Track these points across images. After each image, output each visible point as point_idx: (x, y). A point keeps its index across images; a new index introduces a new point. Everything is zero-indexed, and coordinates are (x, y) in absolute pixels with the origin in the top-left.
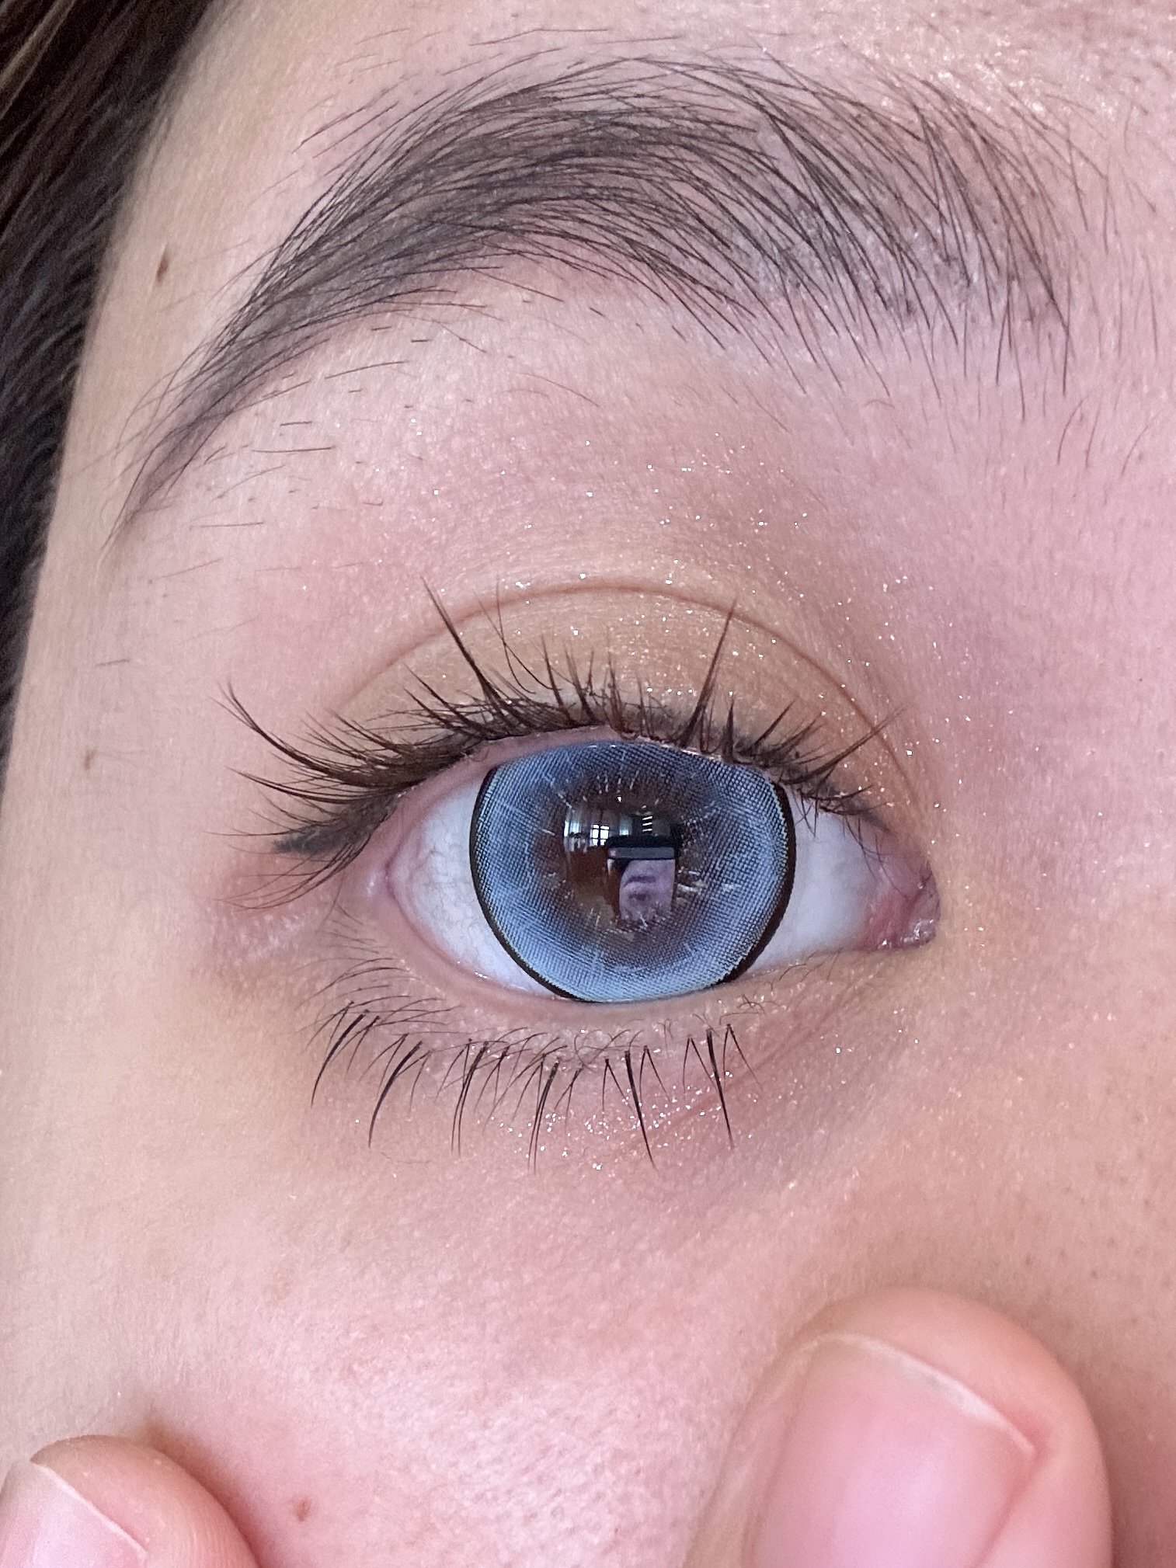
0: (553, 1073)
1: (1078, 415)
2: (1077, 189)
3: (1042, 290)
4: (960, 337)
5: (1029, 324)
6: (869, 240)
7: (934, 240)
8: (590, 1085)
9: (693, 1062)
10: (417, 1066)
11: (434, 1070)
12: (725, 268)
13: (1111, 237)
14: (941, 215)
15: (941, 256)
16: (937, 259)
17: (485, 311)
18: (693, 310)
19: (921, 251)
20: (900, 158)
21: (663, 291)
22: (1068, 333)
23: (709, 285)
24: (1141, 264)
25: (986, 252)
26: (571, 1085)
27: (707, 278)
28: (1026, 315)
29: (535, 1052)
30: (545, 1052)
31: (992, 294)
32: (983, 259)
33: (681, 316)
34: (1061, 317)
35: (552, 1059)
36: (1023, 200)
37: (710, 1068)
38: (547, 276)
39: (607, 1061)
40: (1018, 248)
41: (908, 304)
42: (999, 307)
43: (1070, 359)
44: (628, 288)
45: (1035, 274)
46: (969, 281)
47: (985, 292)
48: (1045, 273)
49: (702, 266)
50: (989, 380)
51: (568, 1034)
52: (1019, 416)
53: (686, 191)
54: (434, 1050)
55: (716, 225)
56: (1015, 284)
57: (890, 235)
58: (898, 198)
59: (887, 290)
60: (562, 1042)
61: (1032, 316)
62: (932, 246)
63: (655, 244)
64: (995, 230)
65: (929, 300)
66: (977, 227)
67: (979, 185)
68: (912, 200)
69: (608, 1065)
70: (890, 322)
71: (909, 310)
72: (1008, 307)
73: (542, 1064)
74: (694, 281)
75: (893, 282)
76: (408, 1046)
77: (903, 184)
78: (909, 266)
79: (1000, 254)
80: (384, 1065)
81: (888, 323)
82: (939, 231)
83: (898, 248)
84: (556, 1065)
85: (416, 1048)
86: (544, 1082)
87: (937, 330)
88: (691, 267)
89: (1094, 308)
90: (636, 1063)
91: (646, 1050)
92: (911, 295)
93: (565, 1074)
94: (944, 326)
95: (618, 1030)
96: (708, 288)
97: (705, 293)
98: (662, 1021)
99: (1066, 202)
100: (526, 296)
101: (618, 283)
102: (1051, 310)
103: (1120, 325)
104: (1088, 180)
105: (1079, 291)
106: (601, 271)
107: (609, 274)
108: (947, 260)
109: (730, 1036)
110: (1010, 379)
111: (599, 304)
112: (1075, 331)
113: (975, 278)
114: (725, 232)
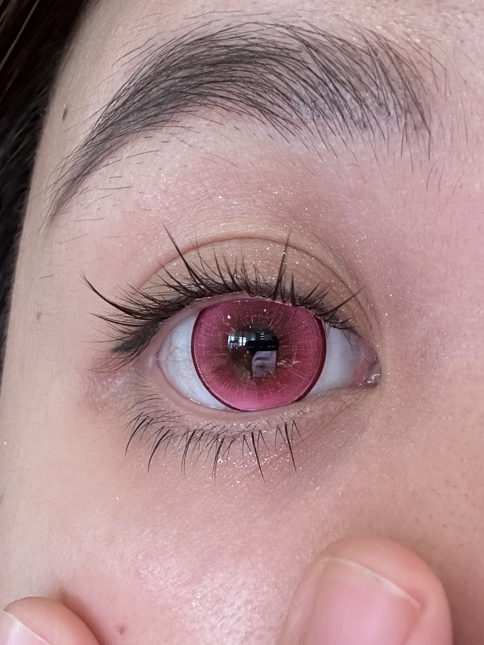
0: (222, 442)
1: (434, 169)
2: (434, 74)
3: (419, 117)
4: (386, 137)
5: (414, 131)
6: (348, 97)
7: (375, 97)
8: (237, 447)
9: (279, 436)
10: (167, 440)
11: (174, 442)
12: (289, 110)
13: (448, 95)
14: (377, 85)
15: (377, 103)
16: (376, 104)
17: (190, 129)
18: (277, 127)
19: (369, 101)
20: (360, 62)
21: (264, 119)
22: (430, 135)
23: (282, 117)
24: (461, 105)
25: (396, 101)
26: (229, 447)
27: (281, 114)
28: (413, 127)
29: (215, 433)
30: (219, 433)
31: (399, 119)
32: (395, 104)
33: (272, 130)
34: (427, 128)
35: (222, 436)
36: (411, 79)
37: (286, 439)
38: (216, 114)
39: (244, 436)
40: (410, 100)
41: (364, 124)
42: (402, 124)
43: (431, 146)
44: (250, 119)
45: (416, 110)
46: (389, 113)
47: (395, 119)
48: (421, 110)
49: (279, 108)
50: (398, 155)
51: (228, 426)
52: (411, 169)
53: (272, 77)
54: (174, 433)
55: (285, 92)
56: (408, 115)
57: (356, 95)
58: (360, 79)
59: (356, 118)
60: (226, 428)
61: (415, 128)
62: (374, 99)
63: (260, 100)
64: (400, 92)
65: (373, 121)
66: (393, 91)
67: (393, 73)
68: (365, 79)
69: (244, 438)
70: (357, 131)
71: (365, 126)
72: (406, 124)
73: (217, 439)
74: (277, 116)
75: (358, 114)
76: (164, 431)
77: (361, 73)
78: (365, 107)
79: (402, 102)
80: (154, 440)
81: (356, 131)
82: (377, 93)
83: (360, 101)
84: (223, 439)
85: (167, 432)
86: (218, 446)
87: (377, 134)
88: (275, 109)
89: (441, 124)
90: (256, 437)
91: (260, 432)
92: (365, 119)
93: (227, 443)
94: (379, 132)
95: (249, 423)
96: (283, 119)
97: (281, 120)
98: (266, 419)
99: (429, 80)
100: (208, 122)
101: (245, 116)
102: (423, 125)
103: (452, 131)
104: (438, 70)
105: (435, 116)
106: (238, 112)
107: (241, 113)
108: (380, 104)
109: (294, 426)
110: (407, 154)
111: (238, 125)
112: (433, 134)
113: (392, 112)
114: (289, 95)
